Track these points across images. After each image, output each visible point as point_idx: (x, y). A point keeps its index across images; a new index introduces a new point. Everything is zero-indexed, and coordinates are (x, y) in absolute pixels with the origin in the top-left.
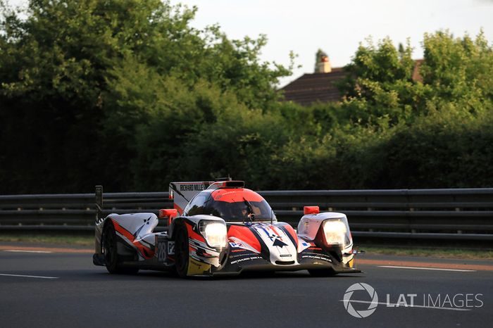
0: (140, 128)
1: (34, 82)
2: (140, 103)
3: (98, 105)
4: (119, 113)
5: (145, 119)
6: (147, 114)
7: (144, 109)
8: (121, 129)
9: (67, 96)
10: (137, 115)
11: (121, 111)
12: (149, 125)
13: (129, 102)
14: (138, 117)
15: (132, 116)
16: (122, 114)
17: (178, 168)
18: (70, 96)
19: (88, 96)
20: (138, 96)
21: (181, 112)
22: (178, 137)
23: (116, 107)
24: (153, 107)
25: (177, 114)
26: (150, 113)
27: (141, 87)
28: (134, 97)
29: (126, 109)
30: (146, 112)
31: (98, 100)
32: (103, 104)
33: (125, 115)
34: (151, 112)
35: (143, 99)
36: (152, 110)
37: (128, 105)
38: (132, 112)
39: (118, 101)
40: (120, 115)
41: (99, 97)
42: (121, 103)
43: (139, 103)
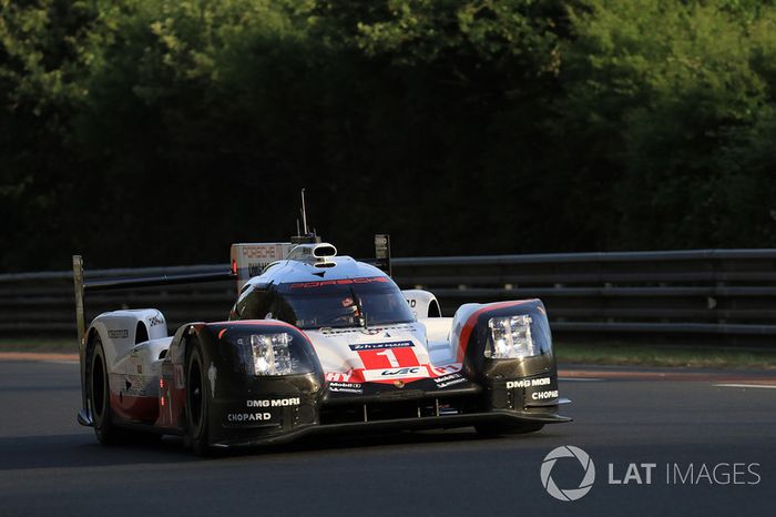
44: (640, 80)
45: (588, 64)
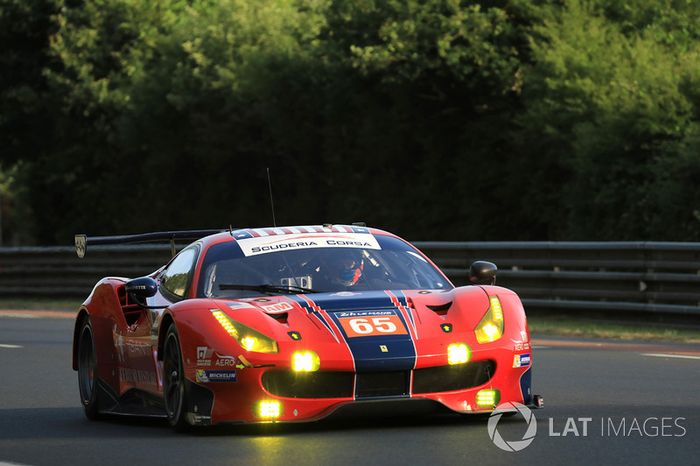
0: (582, 129)
1: (406, 46)
2: (587, 85)
3: (514, 88)
4: (548, 101)
5: (592, 113)
6: (596, 105)
7: (591, 95)
8: (550, 130)
9: (461, 71)
10: (578, 106)
11: (554, 98)
12: (596, 125)
13: (567, 83)
14: (580, 110)
15: (570, 109)
16: (552, 103)
17: (644, 200)
18: (467, 70)
19: (497, 72)
20: (583, 73)
21: (650, 103)
22: (645, 146)
23: (544, 91)
24: (608, 94)
25: (644, 106)
26: (600, 102)
27: (590, 57)
28: (576, 75)
29: (561, 94)
30: (595, 100)
31: (515, 80)
32: (523, 87)
33: (558, 106)
34: (604, 102)
35: (592, 79)
36: (604, 97)
37: (565, 87)
38: (569, 101)
39: (548, 80)
40: (549, 105)
41: (517, 75)
42: (552, 83)
43: (584, 85)
44: (588, 100)
45: (545, 86)
